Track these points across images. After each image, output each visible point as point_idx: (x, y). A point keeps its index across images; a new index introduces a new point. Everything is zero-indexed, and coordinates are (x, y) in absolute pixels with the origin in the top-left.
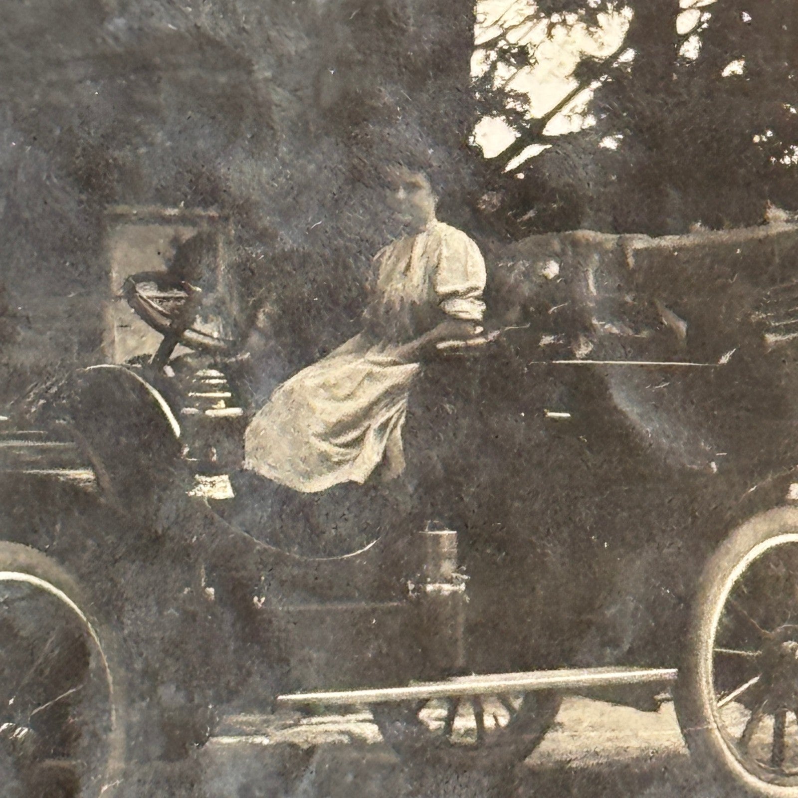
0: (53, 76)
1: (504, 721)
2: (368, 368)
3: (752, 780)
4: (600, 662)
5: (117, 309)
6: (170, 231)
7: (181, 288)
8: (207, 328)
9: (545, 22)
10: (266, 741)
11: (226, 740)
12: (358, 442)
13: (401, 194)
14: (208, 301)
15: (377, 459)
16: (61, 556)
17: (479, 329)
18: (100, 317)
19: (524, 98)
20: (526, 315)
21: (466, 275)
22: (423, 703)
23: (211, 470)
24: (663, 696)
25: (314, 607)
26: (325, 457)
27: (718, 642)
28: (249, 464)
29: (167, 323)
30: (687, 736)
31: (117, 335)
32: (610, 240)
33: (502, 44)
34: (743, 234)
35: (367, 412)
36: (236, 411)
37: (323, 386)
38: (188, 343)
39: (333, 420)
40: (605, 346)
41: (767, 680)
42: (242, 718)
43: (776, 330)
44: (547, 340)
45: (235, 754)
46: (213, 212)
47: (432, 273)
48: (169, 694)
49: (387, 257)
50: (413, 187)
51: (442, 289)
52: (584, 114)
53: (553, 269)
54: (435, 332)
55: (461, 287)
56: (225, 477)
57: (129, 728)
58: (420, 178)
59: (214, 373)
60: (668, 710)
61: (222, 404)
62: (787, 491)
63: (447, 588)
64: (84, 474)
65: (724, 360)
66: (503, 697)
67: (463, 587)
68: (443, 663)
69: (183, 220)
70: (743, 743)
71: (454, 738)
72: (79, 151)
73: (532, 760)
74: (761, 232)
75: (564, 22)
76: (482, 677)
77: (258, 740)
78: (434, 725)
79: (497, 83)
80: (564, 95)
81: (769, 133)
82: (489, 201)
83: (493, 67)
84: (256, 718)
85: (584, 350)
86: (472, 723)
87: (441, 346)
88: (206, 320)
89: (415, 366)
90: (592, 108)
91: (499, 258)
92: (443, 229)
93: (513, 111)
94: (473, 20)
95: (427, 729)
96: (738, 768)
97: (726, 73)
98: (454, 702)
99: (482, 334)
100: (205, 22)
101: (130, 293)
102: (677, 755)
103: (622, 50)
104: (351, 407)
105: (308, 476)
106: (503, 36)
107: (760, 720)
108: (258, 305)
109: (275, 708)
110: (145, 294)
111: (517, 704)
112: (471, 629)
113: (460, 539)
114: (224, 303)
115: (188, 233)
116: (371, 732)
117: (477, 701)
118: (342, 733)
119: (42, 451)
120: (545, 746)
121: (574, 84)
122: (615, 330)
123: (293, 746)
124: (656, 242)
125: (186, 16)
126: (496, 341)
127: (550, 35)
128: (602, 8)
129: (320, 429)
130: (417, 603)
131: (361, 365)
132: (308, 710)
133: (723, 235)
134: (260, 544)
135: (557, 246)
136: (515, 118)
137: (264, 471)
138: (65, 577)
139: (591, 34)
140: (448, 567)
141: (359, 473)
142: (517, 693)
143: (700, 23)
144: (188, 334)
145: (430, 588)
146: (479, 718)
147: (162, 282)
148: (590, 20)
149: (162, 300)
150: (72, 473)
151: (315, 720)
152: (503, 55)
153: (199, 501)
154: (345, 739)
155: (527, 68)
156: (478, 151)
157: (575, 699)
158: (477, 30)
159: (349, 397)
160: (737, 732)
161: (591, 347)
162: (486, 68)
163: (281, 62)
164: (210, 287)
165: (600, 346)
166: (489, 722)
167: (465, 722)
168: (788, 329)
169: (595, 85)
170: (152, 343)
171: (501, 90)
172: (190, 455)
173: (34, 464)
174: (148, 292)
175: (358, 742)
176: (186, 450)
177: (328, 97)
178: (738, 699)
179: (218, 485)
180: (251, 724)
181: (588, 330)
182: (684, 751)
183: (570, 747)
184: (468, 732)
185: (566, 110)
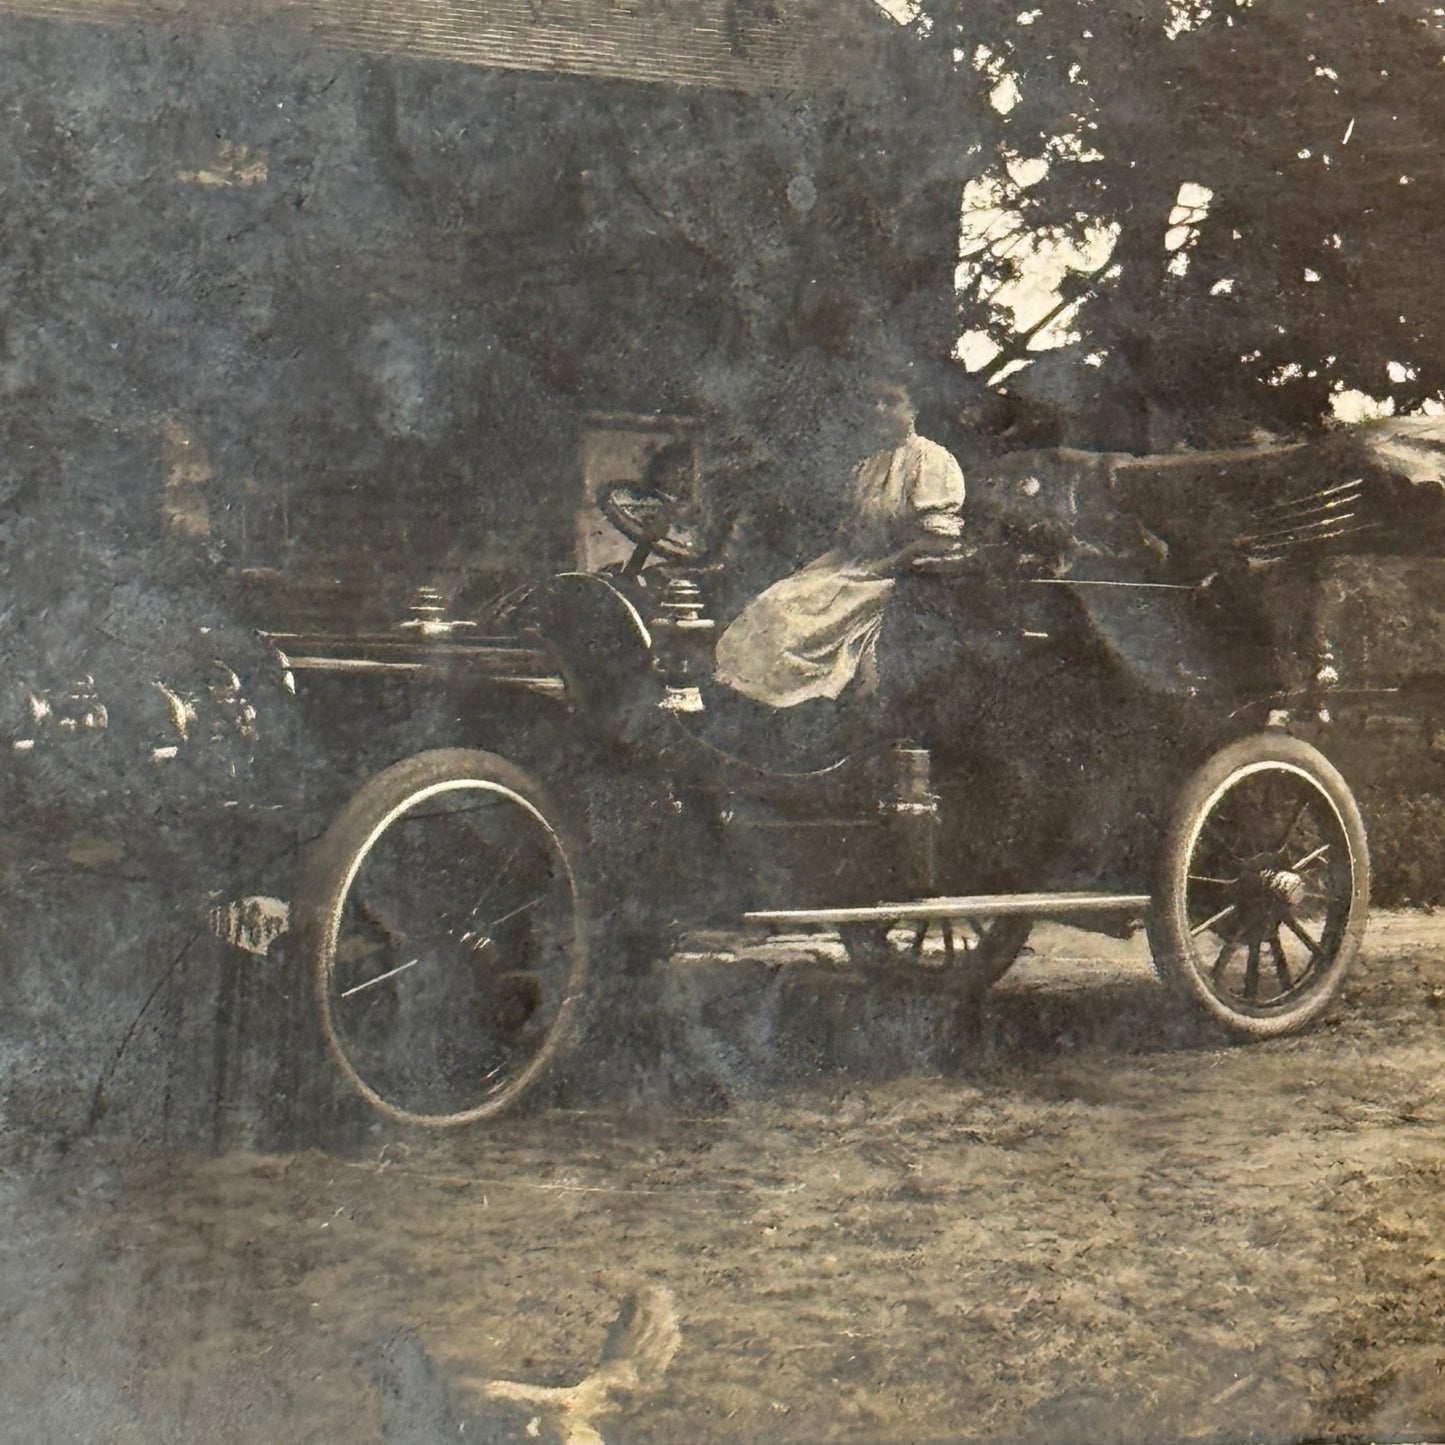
0: (530, 278)
1: (973, 945)
2: (843, 582)
3: (1224, 1011)
4: (1072, 888)
5: (590, 517)
6: (645, 438)
7: (655, 496)
8: (681, 538)
9: (1031, 235)
10: (729, 958)
11: (690, 956)
12: (832, 657)
13: (881, 407)
14: (682, 511)
15: (850, 674)
16: (528, 764)
17: (957, 546)
18: (573, 522)
19: (1009, 312)
20: (1005, 532)
21: (945, 490)
22: (891, 923)
23: (681, 682)
24: (1135, 922)
25: (781, 823)
26: (797, 672)
27: (1192, 870)
28: (720, 677)
29: (639, 531)
30: (1159, 965)
31: (589, 543)
32: (1093, 458)
33: (987, 257)
34: (1227, 455)
35: (842, 627)
36: (708, 623)
37: (795, 600)
38: (661, 552)
39: (807, 634)
40: (1085, 567)
41: (1242, 909)
42: (705, 934)
43: (1260, 554)
44: (1025, 558)
45: (698, 972)
46: (690, 420)
47: (910, 488)
48: (633, 908)
49: (865, 472)
50: (892, 401)
51: (921, 504)
52: (1069, 330)
53: (1034, 486)
54: (911, 547)
55: (940, 502)
56: (697, 690)
57: (592, 941)
58: (901, 391)
59: (686, 583)
60: (1141, 938)
61: (694, 615)
62: (1267, 717)
63: (918, 807)
64: (553, 683)
65: (1205, 584)
66: (973, 920)
67: (934, 807)
68: (911, 883)
69: (657, 428)
70: (1216, 972)
71: (921, 961)
72: (554, 355)
73: (1000, 985)
74: (1245, 454)
75: (1050, 236)
76: (951, 899)
77: (724, 957)
78: (902, 946)
79: (982, 296)
80: (1048, 310)
81: (1257, 354)
82: (971, 415)
83: (978, 280)
84: (721, 935)
85: (1063, 569)
86: (940, 945)
87: (918, 561)
88: (679, 530)
89: (889, 582)
90: (1076, 324)
91: (977, 475)
92: (922, 443)
93: (997, 324)
94: (958, 232)
95: (895, 950)
96: (1212, 998)
97: (1215, 290)
98: (923, 925)
99: (961, 551)
100: (686, 227)
101: (603, 502)
102: (1147, 982)
103: (1108, 266)
104: (823, 622)
105: (779, 691)
106: (988, 248)
107: (1234, 951)
108: (732, 516)
109: (742, 925)
110: (619, 502)
111: (987, 927)
112: (940, 850)
113: (933, 758)
114: (699, 511)
115: (663, 441)
116: (837, 951)
117: (946, 923)
118: (808, 952)
119: (511, 657)
120: (1016, 969)
121: (1058, 299)
122: (1096, 551)
123: (759, 964)
124: (1140, 462)
125: (666, 219)
126: (974, 559)
127: (1035, 248)
128: (1090, 223)
129: (791, 643)
130: (886, 822)
131: (836, 579)
132: (774, 928)
133: (1208, 456)
134: (729, 759)
135: (1037, 463)
136: (999, 333)
137: (737, 685)
138: (530, 787)
139: (1078, 249)
140: (920, 787)
141: (831, 688)
142: (986, 918)
143: (1189, 240)
144: (661, 543)
145: (901, 807)
146: (948, 940)
147: (637, 490)
148: (1078, 235)
149: (635, 509)
150: (541, 682)
151: (781, 938)
152: (989, 269)
153: (669, 713)
154: (811, 958)
155: (1011, 283)
156: (961, 364)
157: (1045, 924)
158: (962, 242)
159: (824, 610)
160: (1210, 961)
161: (1070, 565)
162: (970, 280)
163: (760, 270)
164: (685, 495)
165: (1078, 567)
166: (958, 944)
167: (933, 944)
168: (1272, 553)
169: (1081, 300)
170: (624, 552)
171: (985, 303)
172: (660, 666)
173: (503, 672)
174: (622, 499)
175: (825, 961)
176: (656, 661)
177: (808, 306)
178: (1212, 928)
179: (689, 698)
180: (717, 941)
181: (1068, 548)
182: (1157, 979)
183: (1040, 972)
184: (937, 953)
185: (1051, 325)
